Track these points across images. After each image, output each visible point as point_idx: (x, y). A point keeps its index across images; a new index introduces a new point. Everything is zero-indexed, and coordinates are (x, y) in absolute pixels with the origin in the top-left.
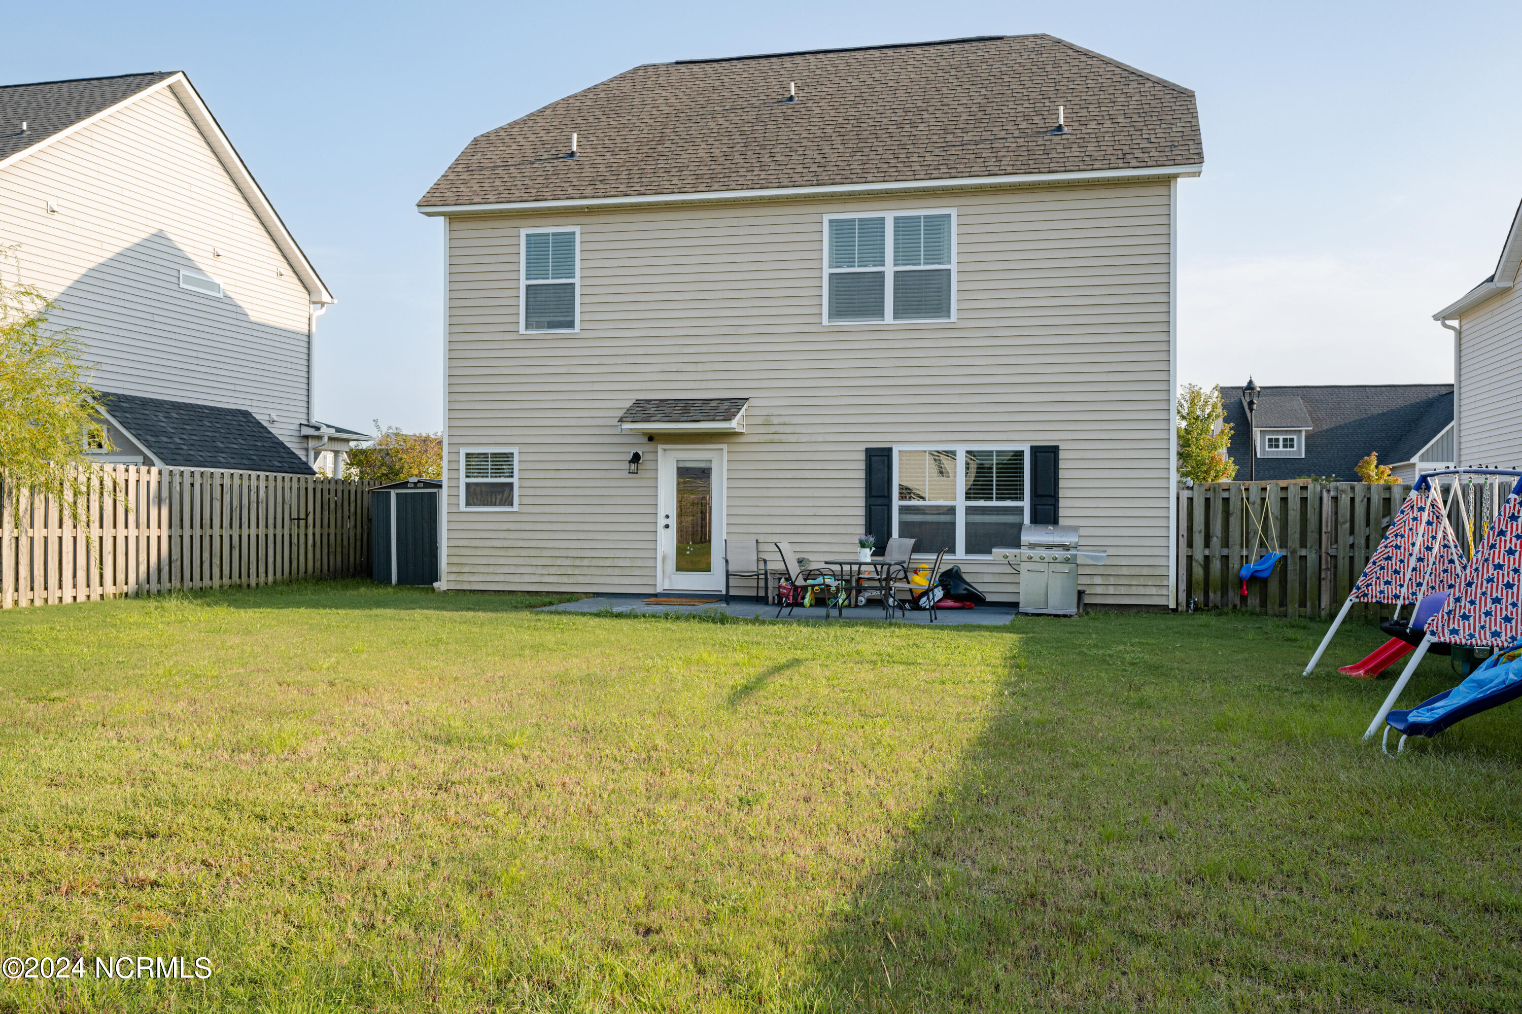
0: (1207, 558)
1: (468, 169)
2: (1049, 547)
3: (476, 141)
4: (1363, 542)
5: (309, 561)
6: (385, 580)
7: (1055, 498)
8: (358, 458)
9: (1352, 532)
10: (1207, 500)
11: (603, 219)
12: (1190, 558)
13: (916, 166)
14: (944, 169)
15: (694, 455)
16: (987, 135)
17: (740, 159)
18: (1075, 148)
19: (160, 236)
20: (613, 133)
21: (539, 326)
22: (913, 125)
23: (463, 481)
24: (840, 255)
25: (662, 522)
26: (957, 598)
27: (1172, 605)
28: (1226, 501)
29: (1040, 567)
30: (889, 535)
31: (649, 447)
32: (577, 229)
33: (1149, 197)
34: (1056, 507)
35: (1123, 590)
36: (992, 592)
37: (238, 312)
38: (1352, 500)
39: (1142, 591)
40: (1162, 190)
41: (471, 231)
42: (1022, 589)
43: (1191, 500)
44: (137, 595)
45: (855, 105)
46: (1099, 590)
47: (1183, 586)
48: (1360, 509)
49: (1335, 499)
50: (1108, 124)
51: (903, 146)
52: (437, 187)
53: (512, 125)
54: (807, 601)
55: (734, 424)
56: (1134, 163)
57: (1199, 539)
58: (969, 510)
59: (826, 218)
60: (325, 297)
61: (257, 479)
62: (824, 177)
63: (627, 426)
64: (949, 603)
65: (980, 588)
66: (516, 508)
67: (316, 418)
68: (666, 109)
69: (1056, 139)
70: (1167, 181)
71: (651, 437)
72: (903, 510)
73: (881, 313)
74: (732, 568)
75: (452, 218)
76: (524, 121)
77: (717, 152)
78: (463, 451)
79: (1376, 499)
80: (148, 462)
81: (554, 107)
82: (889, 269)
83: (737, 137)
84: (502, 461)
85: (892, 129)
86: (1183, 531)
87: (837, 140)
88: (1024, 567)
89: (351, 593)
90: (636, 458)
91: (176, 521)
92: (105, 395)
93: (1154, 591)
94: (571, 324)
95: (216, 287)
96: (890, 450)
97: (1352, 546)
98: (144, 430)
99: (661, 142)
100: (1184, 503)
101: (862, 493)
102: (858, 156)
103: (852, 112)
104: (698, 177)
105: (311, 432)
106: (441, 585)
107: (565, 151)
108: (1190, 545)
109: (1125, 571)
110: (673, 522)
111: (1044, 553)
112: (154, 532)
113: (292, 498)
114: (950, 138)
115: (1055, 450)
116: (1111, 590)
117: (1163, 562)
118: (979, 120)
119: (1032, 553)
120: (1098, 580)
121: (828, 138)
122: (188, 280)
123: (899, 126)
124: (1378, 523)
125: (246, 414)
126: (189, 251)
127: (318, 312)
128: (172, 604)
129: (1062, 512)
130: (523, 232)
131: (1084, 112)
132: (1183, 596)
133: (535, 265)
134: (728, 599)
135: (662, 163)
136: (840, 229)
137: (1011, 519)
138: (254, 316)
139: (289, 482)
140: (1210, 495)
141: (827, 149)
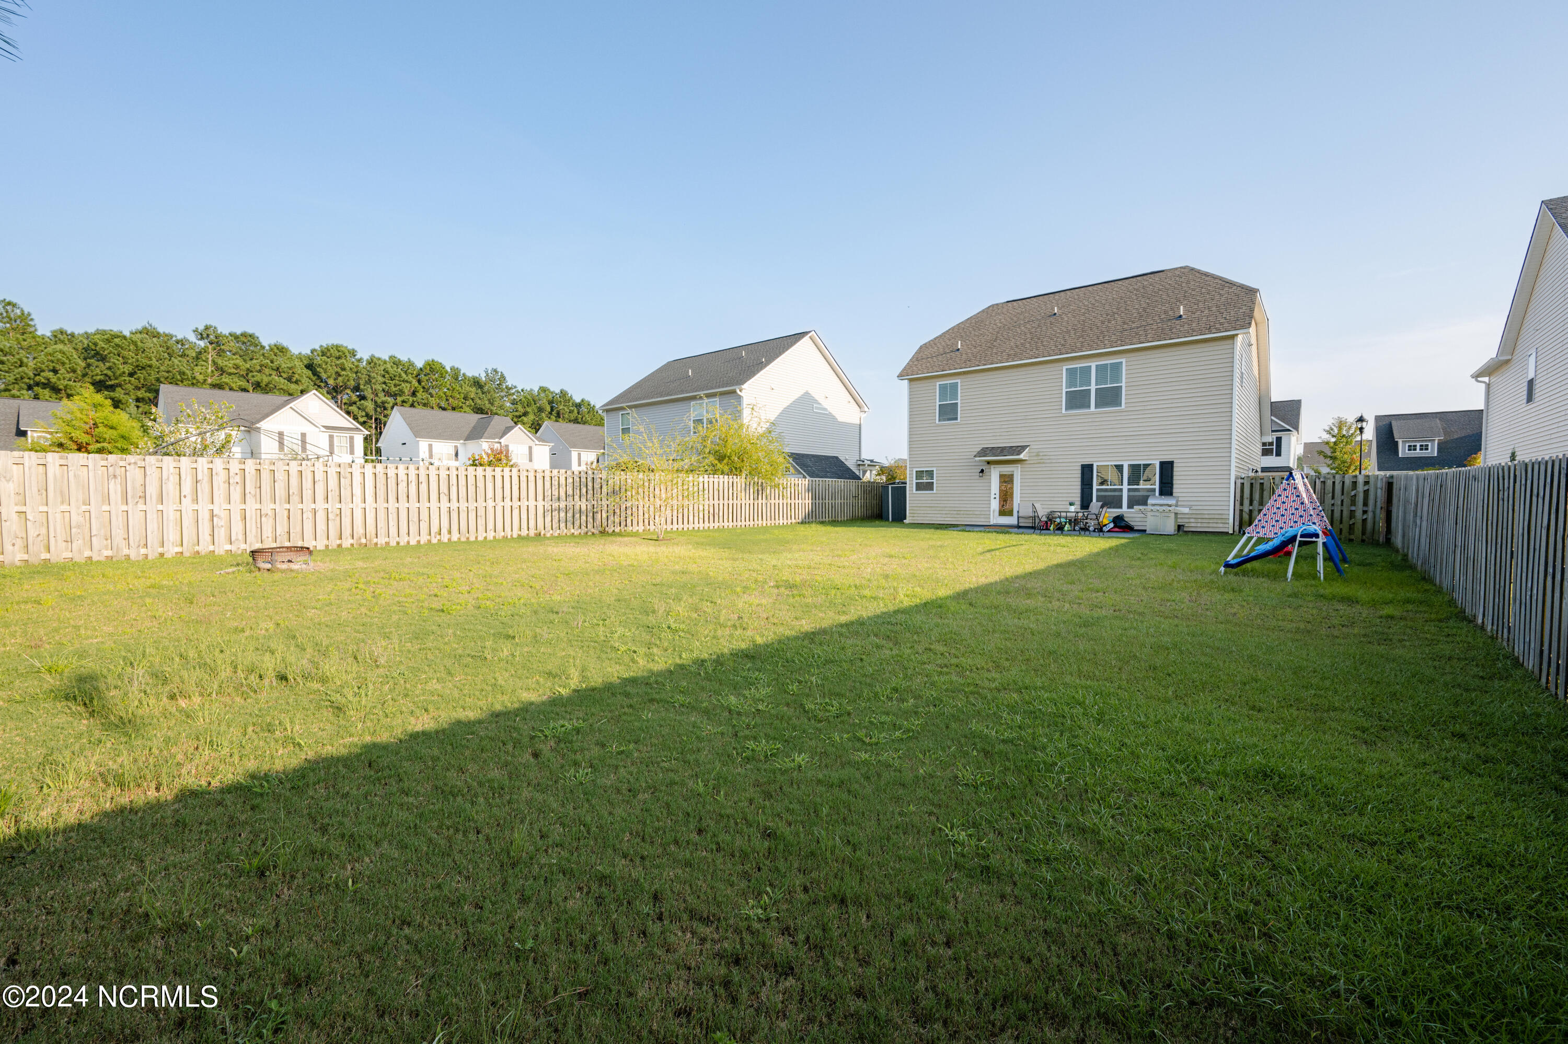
0: (1251, 511)
1: (917, 360)
2: (1161, 505)
3: (921, 347)
4: (1339, 503)
5: (860, 512)
6: (887, 519)
7: (1172, 484)
8: (883, 470)
9: (1333, 498)
10: (1252, 484)
11: (969, 376)
12: (1241, 511)
13: (1106, 342)
14: (1119, 342)
15: (1006, 469)
16: (1144, 323)
17: (1028, 345)
18: (1186, 326)
19: (807, 394)
20: (976, 338)
21: (944, 420)
22: (1109, 321)
23: (915, 481)
24: (1071, 383)
25: (993, 496)
26: (1119, 527)
27: (1231, 532)
28: (1262, 484)
29: (1157, 514)
30: (1091, 501)
31: (988, 466)
32: (959, 381)
33: (1225, 345)
34: (1172, 488)
35: (1205, 525)
36: (1137, 525)
37: (834, 418)
38: (1334, 483)
39: (1215, 525)
40: (1230, 342)
41: (917, 385)
42: (1147, 524)
43: (1242, 484)
44: (802, 523)
45: (1084, 313)
46: (1193, 525)
47: (1237, 523)
48: (1338, 487)
49: (1324, 482)
50: (1206, 311)
51: (1102, 332)
52: (905, 369)
53: (935, 339)
54: (1052, 528)
55: (1022, 456)
56: (1214, 331)
57: (1246, 502)
58: (1129, 490)
59: (1064, 368)
60: (866, 409)
61: (841, 482)
62: (1063, 351)
63: (977, 459)
64: (1117, 529)
65: (1132, 524)
66: (935, 491)
67: (863, 457)
68: (999, 325)
69: (1178, 322)
70: (1233, 337)
71: (988, 463)
72: (1098, 490)
73: (1089, 407)
74: (1020, 515)
75: (911, 380)
76: (940, 336)
77: (1018, 343)
78: (915, 470)
79: (1348, 482)
80: (805, 477)
81: (953, 328)
82: (1093, 388)
83: (1028, 336)
84: (930, 474)
85: (1099, 324)
86: (1238, 497)
87: (1072, 332)
88: (1149, 514)
89: (873, 524)
90: (982, 471)
91: (814, 498)
92: (792, 454)
93: (1221, 525)
94: (956, 419)
95: (825, 409)
96: (1092, 465)
97: (1333, 505)
98: (803, 465)
99: (995, 340)
100: (1239, 485)
101: (1079, 483)
102: (1081, 339)
103: (1082, 318)
104: (1009, 355)
105: (861, 463)
106: (906, 521)
107: (956, 348)
108: (1242, 504)
109: (1207, 516)
110: (997, 496)
111: (1158, 508)
112: (807, 502)
113: (853, 489)
114: (1125, 326)
115: (1171, 463)
116: (1199, 525)
117: (1226, 512)
118: (1141, 316)
119: (1153, 508)
120: (1192, 520)
121: (1068, 332)
122: (817, 408)
123: (1103, 323)
124: (1348, 493)
125: (837, 458)
126: (817, 397)
127: (863, 415)
128: (813, 525)
129: (1174, 490)
130: (938, 384)
131: (1196, 307)
132: (1237, 528)
133: (943, 396)
134: (1019, 527)
135: (995, 351)
136: (1071, 372)
137: (1117, 494)
138: (840, 419)
139: (852, 483)
140: (1253, 481)
141: (1067, 337)
